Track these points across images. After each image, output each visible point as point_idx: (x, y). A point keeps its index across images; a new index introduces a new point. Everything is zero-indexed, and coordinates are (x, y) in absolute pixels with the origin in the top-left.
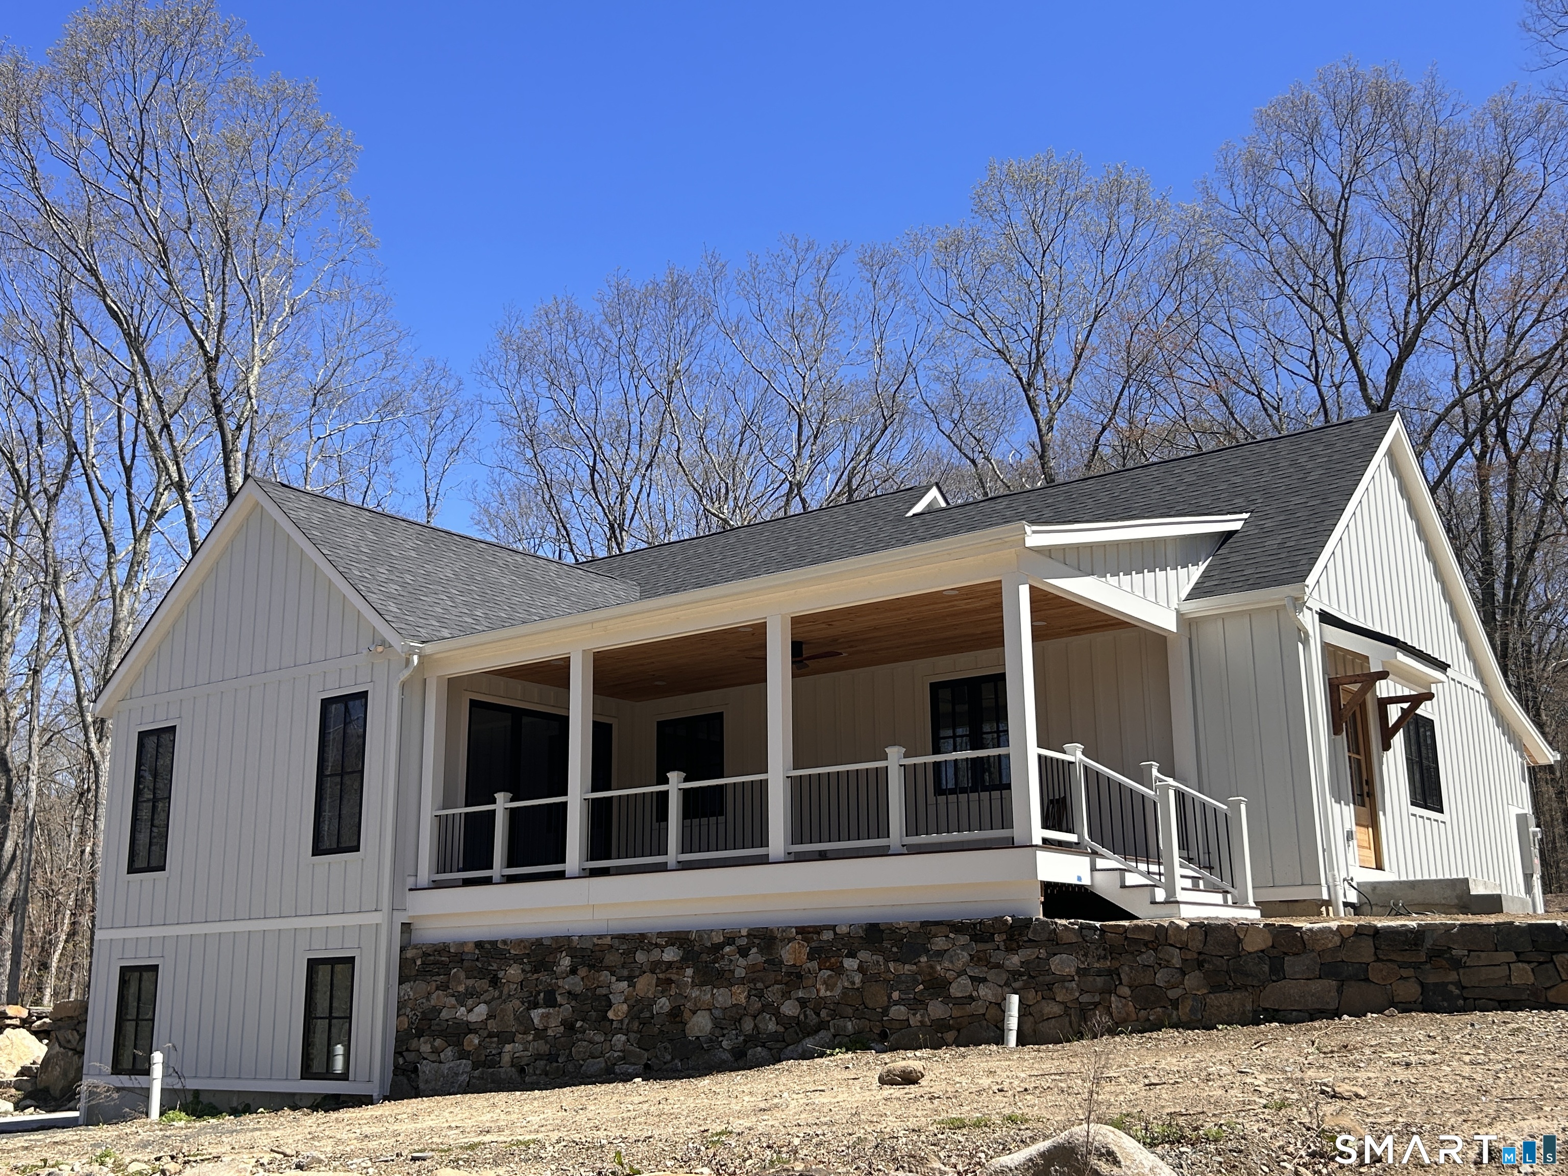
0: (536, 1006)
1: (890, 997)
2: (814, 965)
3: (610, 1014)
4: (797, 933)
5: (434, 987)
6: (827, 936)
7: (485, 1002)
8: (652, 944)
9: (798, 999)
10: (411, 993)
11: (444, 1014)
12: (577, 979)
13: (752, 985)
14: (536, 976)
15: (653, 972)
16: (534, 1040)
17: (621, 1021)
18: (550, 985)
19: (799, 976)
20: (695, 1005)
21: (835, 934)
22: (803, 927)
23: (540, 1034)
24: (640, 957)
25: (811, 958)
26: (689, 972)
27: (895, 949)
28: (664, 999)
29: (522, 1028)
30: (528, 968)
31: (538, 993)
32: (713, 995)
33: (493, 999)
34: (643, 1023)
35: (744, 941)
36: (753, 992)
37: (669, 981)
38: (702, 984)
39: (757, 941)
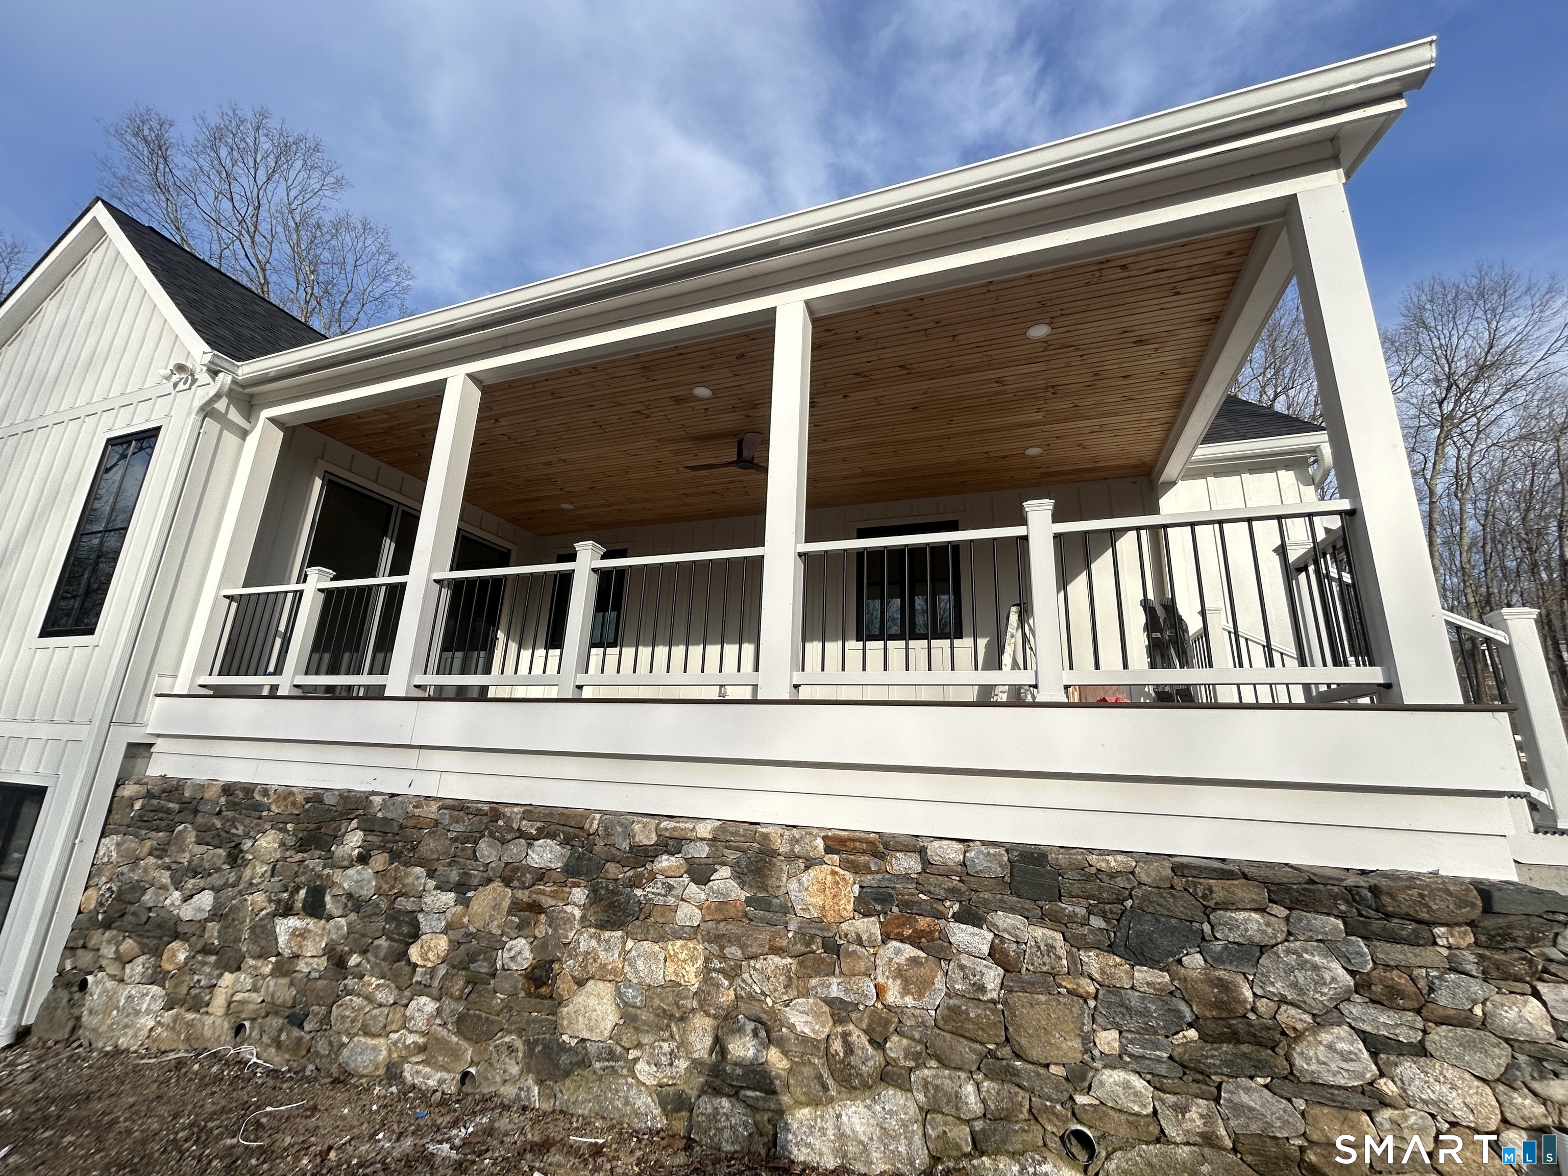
0: (287, 911)
1: (1088, 1041)
2: (870, 927)
3: (414, 953)
4: (828, 850)
6: (907, 863)
7: (212, 889)
8: (510, 829)
9: (830, 1002)
11: (148, 898)
12: (368, 872)
13: (715, 949)
14: (299, 856)
15: (507, 883)
16: (272, 974)
17: (433, 970)
18: (319, 876)
19: (832, 948)
20: (584, 968)
21: (926, 862)
22: (842, 841)
23: (285, 968)
24: (487, 851)
25: (864, 907)
26: (579, 895)
27: (1097, 922)
28: (521, 942)
29: (256, 949)
30: (290, 840)
31: (298, 889)
32: (624, 953)
33: (226, 885)
34: (474, 981)
35: (701, 851)
36: (716, 964)
37: (536, 908)
38: (603, 926)
39: (732, 856)
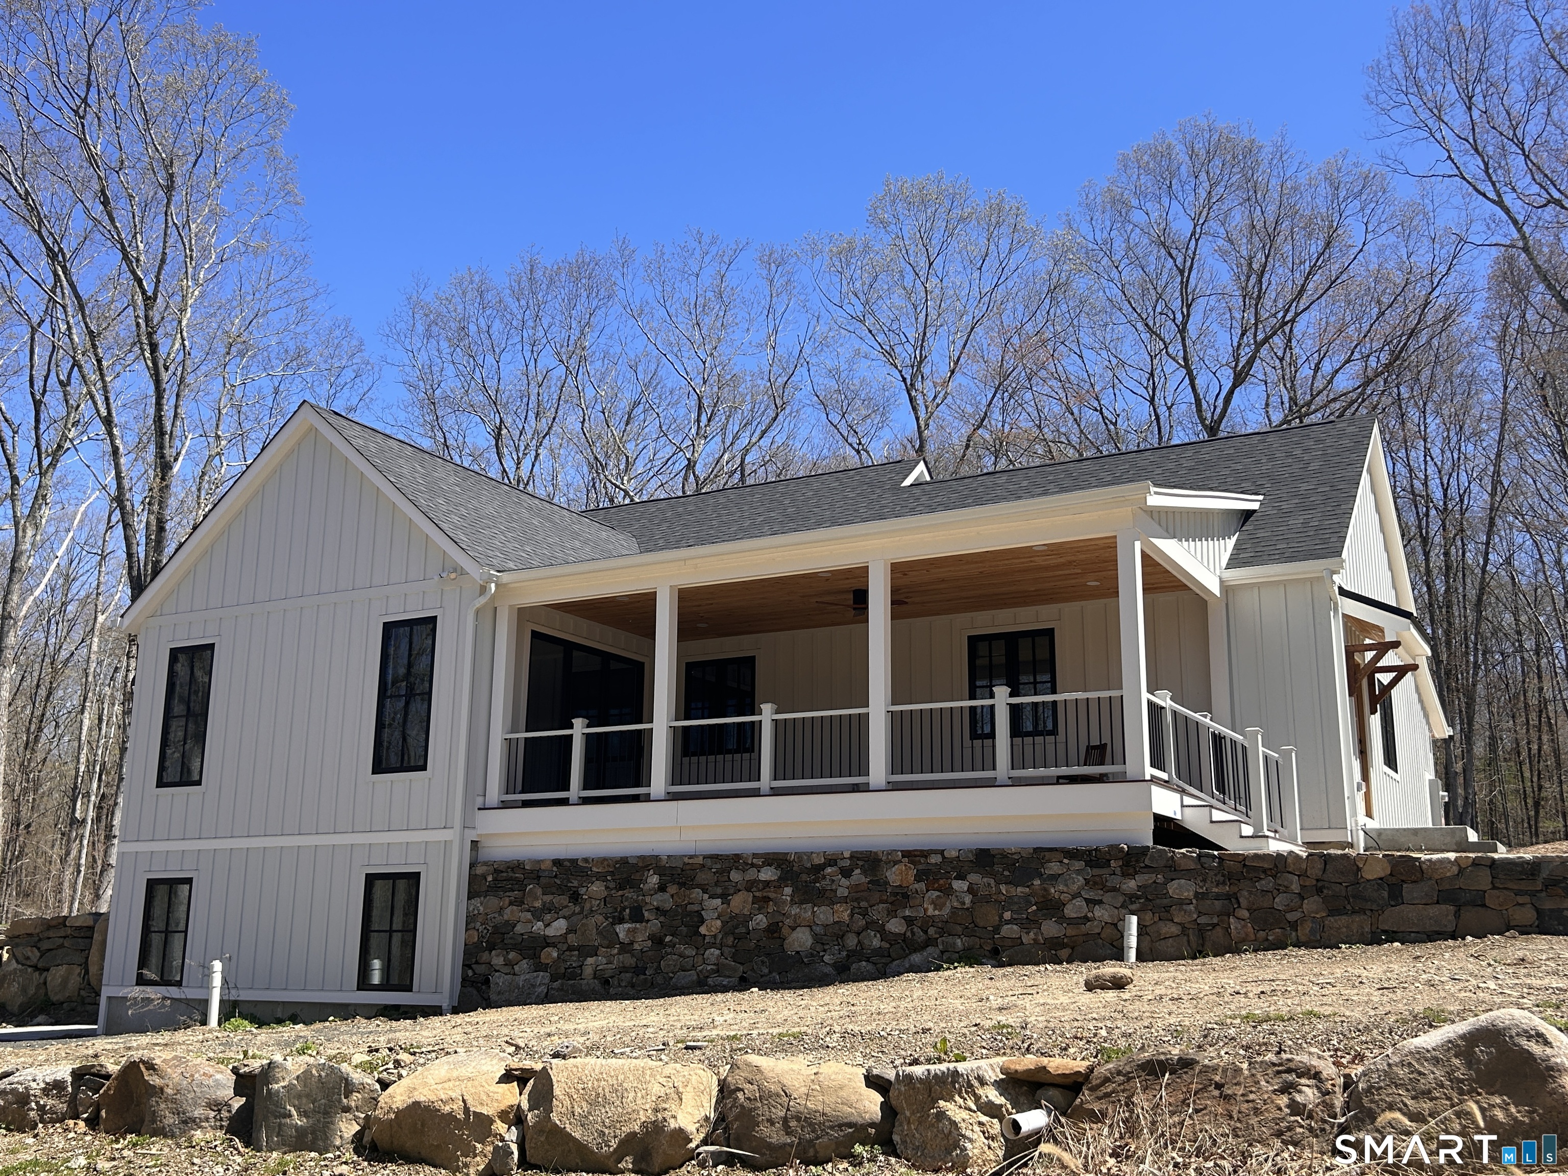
0: (621, 921)
1: (1001, 917)
2: (922, 886)
3: (703, 930)
4: (903, 856)
5: (507, 902)
6: (935, 859)
7: (564, 917)
8: (747, 864)
9: (904, 918)
10: (481, 908)
11: (519, 929)
12: (666, 896)
13: (856, 904)
14: (620, 893)
15: (748, 890)
16: (619, 954)
17: (715, 936)
18: (636, 901)
19: (906, 896)
20: (795, 921)
21: (944, 857)
22: (909, 851)
23: (626, 948)
24: (735, 876)
25: (918, 879)
26: (788, 890)
27: (1006, 873)
28: (761, 916)
29: (606, 942)
30: (612, 885)
31: (624, 909)
32: (814, 912)
33: (574, 914)
34: (738, 938)
35: (847, 863)
36: (857, 910)
37: (767, 899)
38: (801, 903)
39: (860, 863)
